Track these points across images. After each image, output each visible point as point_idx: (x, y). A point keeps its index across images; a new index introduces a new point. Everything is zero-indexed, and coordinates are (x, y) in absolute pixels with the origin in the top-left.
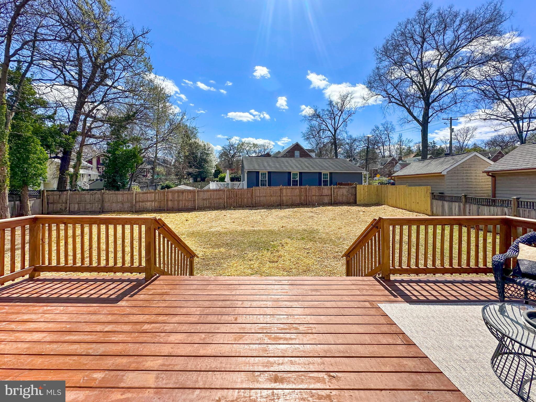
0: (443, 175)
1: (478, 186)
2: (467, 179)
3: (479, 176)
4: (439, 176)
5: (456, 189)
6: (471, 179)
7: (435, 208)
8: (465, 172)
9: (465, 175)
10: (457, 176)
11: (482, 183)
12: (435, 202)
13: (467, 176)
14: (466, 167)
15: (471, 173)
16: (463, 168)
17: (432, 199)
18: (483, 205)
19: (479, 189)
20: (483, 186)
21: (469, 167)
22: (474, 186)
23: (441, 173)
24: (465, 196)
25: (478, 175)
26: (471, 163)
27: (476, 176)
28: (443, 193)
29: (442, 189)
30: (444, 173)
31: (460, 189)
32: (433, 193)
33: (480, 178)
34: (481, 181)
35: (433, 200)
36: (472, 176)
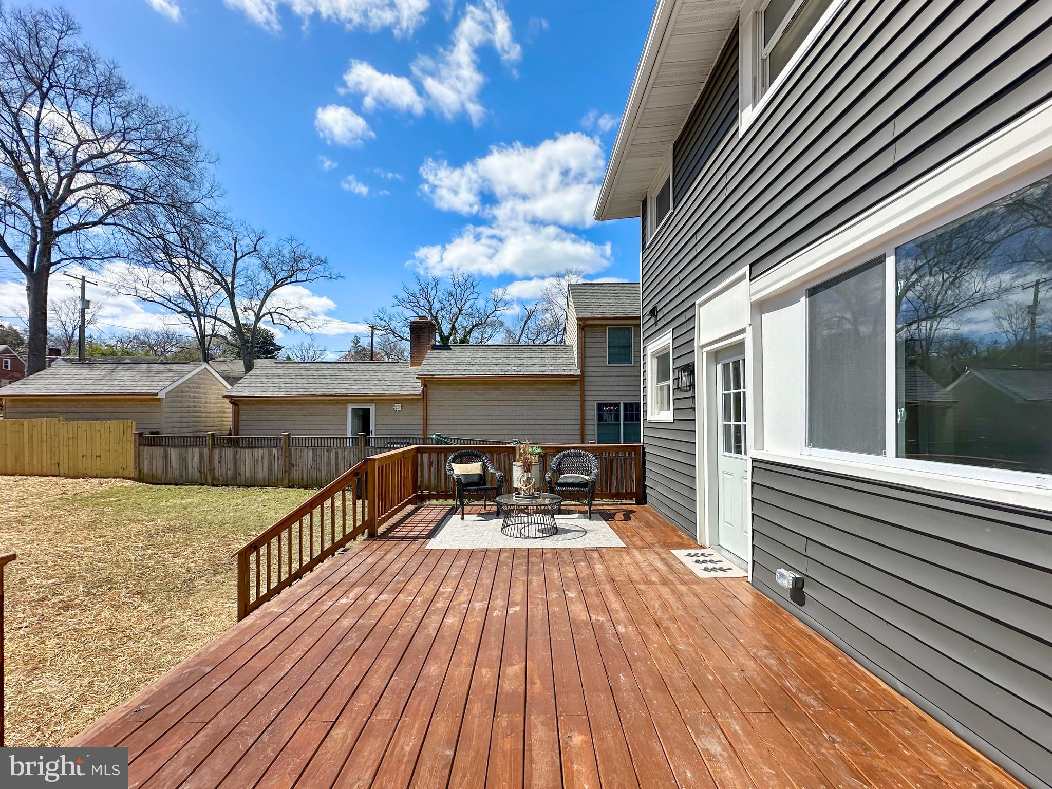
0: (159, 400)
1: (208, 419)
2: (195, 407)
3: (210, 403)
4: (152, 400)
5: (179, 425)
6: (200, 407)
7: (146, 463)
8: (191, 394)
9: (192, 400)
10: (181, 401)
11: (212, 414)
12: (146, 451)
13: (194, 402)
14: (193, 388)
15: (200, 397)
16: (189, 387)
17: (140, 445)
18: (243, 448)
19: (209, 424)
20: (215, 419)
21: (197, 388)
22: (203, 419)
23: (157, 394)
24: (213, 435)
25: (208, 400)
26: (200, 381)
27: (206, 403)
28: (157, 433)
29: (155, 426)
30: (162, 395)
31: (185, 425)
32: (140, 434)
33: (211, 406)
34: (212, 410)
35: (141, 448)
36: (201, 402)
